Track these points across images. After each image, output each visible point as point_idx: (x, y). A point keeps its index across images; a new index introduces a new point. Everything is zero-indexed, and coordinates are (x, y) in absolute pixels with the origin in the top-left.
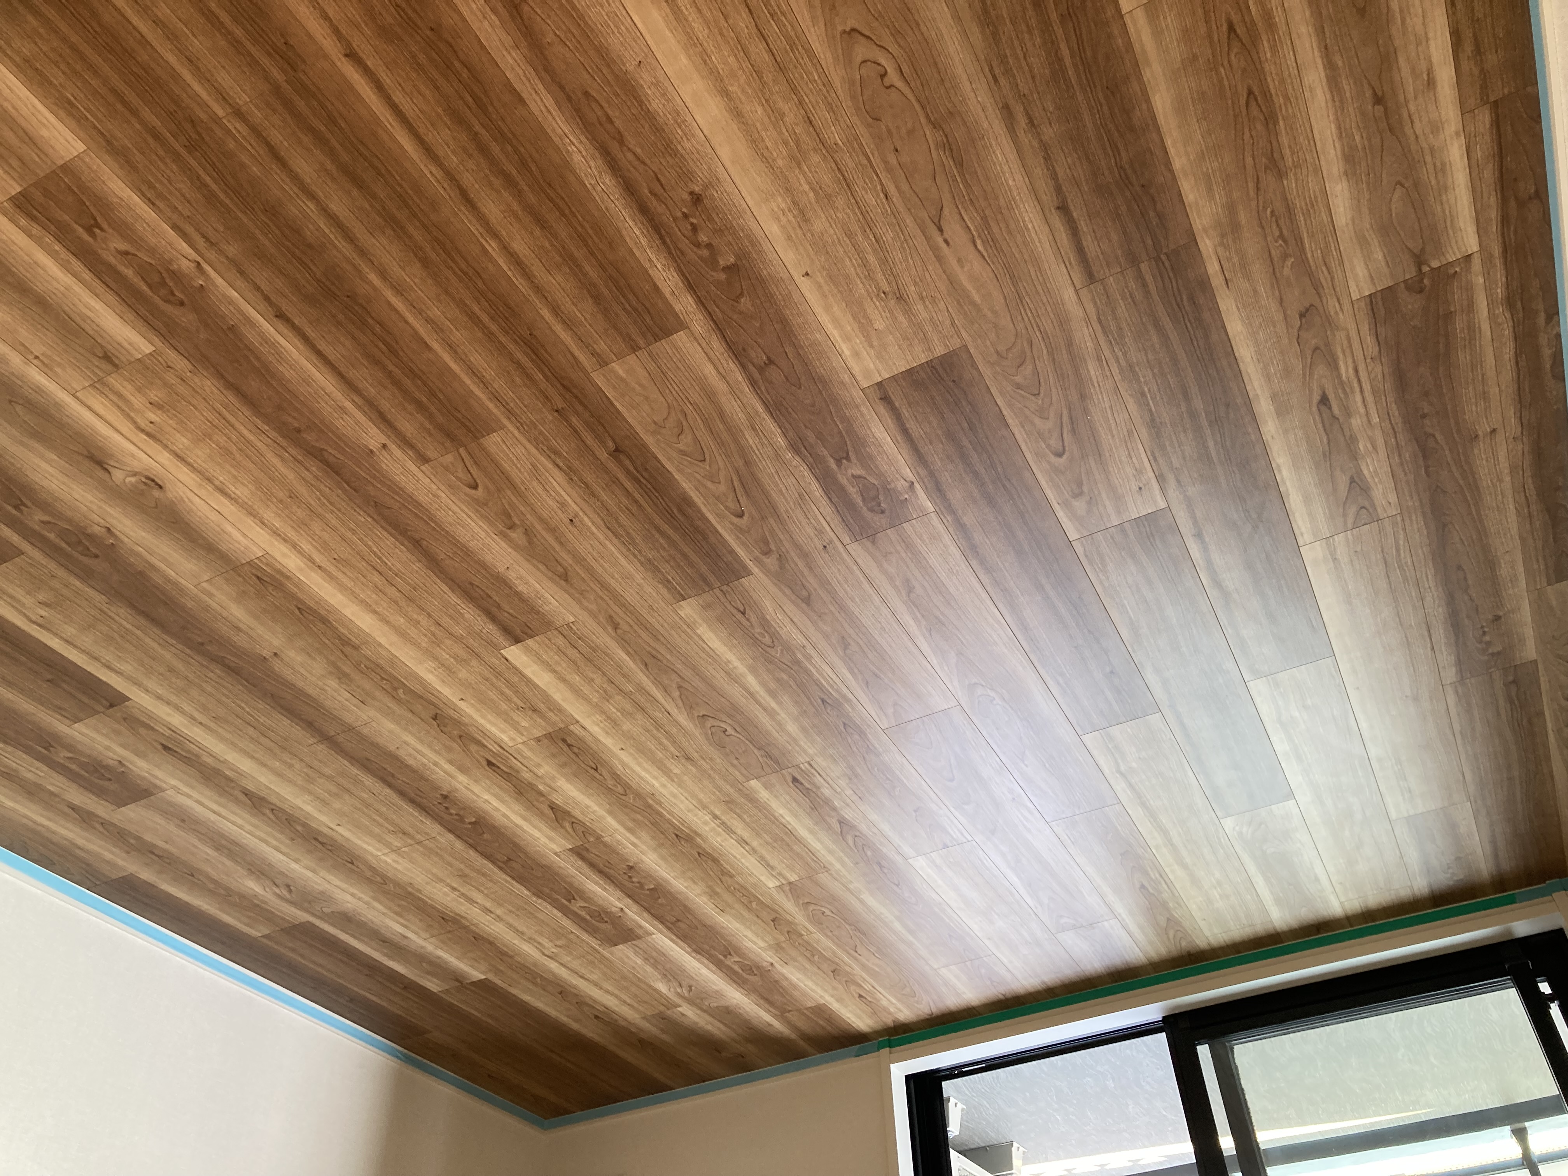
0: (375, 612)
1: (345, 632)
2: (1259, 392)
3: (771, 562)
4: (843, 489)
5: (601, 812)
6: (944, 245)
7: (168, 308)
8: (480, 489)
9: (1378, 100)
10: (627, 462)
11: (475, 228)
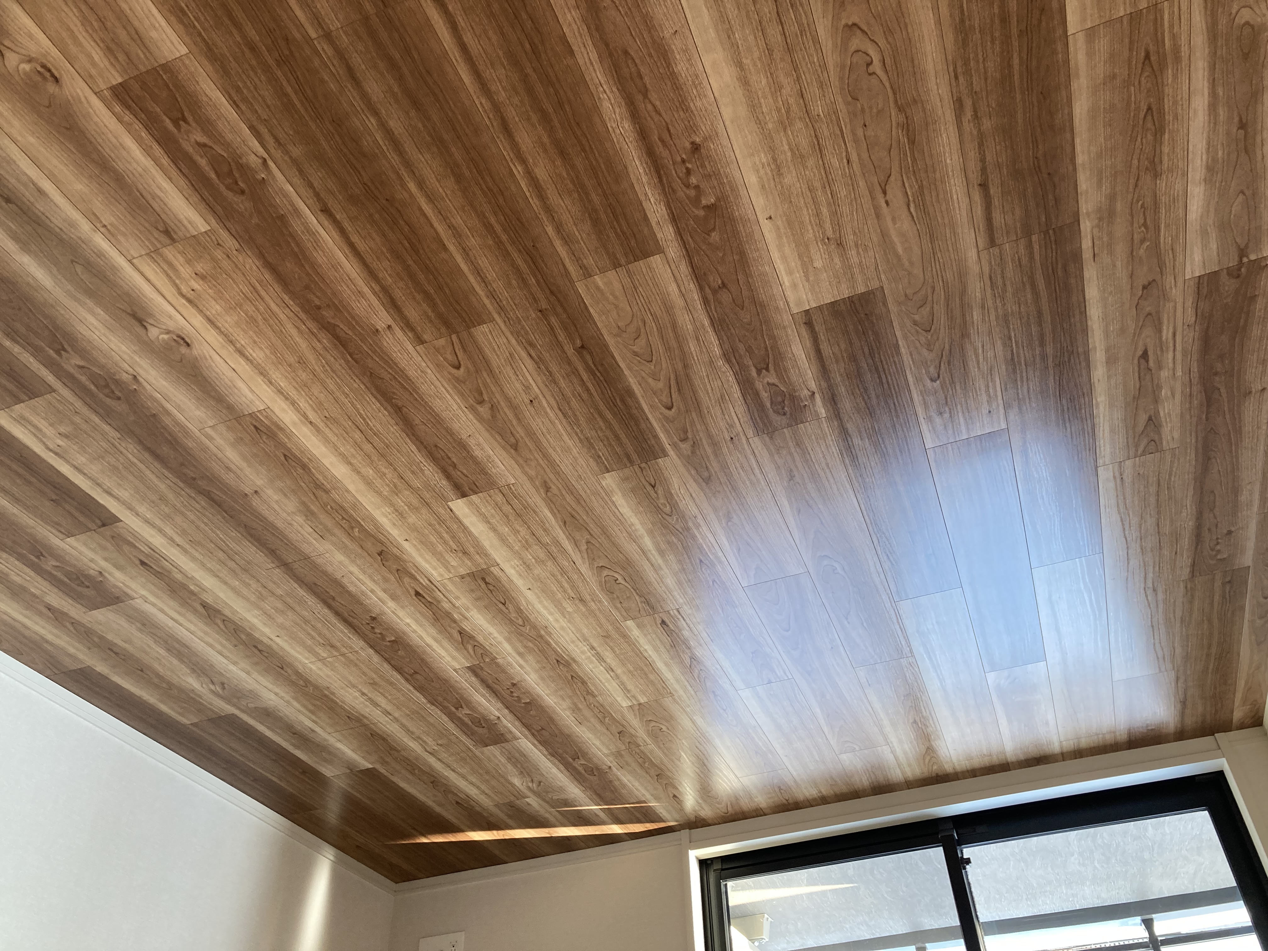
0: (350, 463)
1: (320, 478)
2: (1097, 345)
3: (685, 447)
4: (757, 394)
5: (500, 638)
6: (884, 205)
7: (229, 195)
8: (462, 369)
9: (1242, 126)
10: (588, 357)
11: (508, 153)
